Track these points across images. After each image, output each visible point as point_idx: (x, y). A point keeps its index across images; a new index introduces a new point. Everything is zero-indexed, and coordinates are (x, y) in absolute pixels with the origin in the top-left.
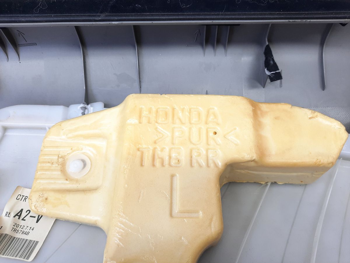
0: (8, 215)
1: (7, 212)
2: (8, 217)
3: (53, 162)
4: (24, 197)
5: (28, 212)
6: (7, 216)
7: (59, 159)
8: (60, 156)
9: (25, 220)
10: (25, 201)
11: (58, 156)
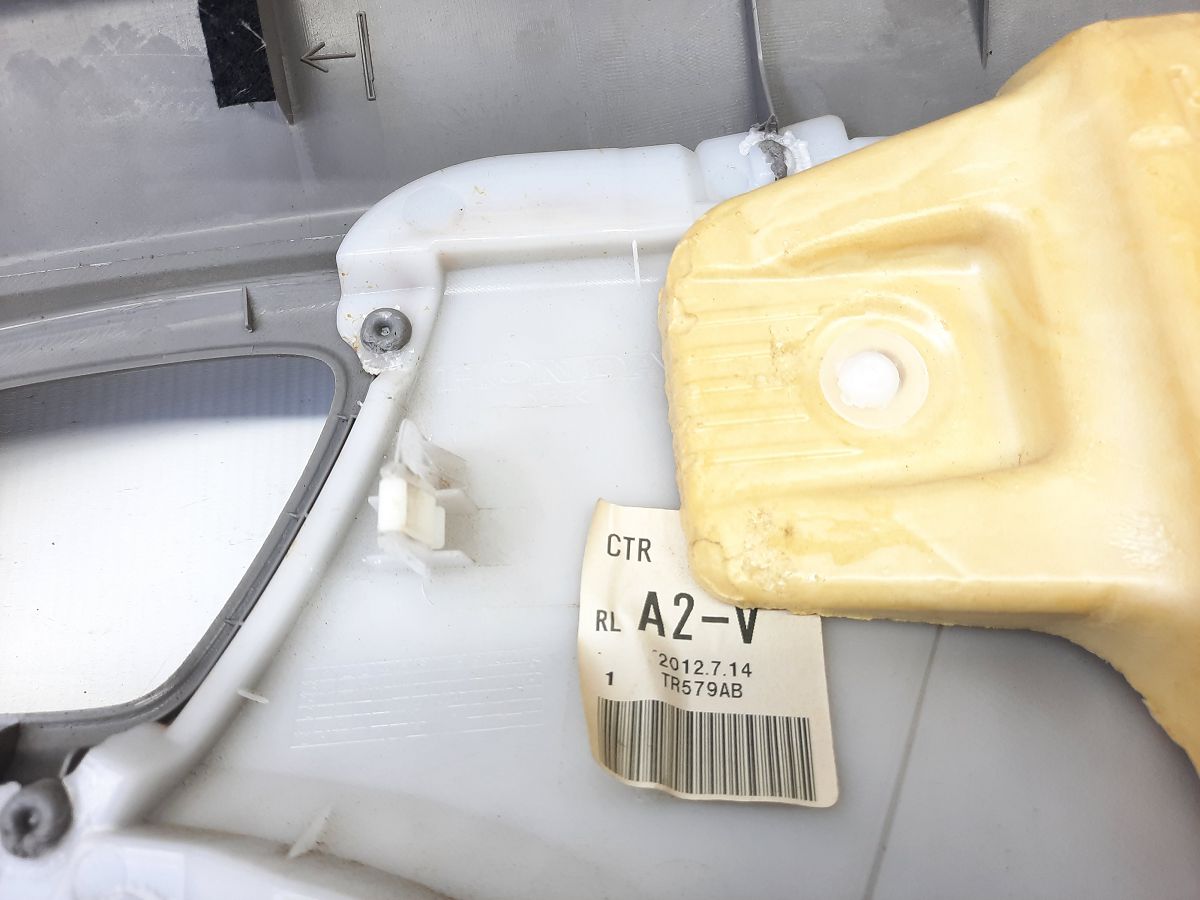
0: (608, 622)
1: (599, 612)
2: (613, 629)
3: (756, 376)
4: (635, 545)
5: (684, 602)
6: (609, 626)
7: (782, 359)
8: (779, 345)
9: (689, 637)
10: (649, 560)
11: (769, 345)
